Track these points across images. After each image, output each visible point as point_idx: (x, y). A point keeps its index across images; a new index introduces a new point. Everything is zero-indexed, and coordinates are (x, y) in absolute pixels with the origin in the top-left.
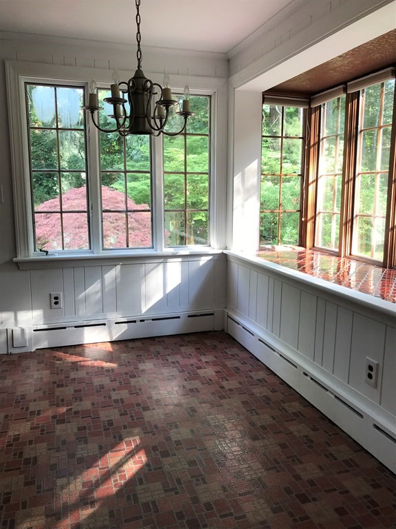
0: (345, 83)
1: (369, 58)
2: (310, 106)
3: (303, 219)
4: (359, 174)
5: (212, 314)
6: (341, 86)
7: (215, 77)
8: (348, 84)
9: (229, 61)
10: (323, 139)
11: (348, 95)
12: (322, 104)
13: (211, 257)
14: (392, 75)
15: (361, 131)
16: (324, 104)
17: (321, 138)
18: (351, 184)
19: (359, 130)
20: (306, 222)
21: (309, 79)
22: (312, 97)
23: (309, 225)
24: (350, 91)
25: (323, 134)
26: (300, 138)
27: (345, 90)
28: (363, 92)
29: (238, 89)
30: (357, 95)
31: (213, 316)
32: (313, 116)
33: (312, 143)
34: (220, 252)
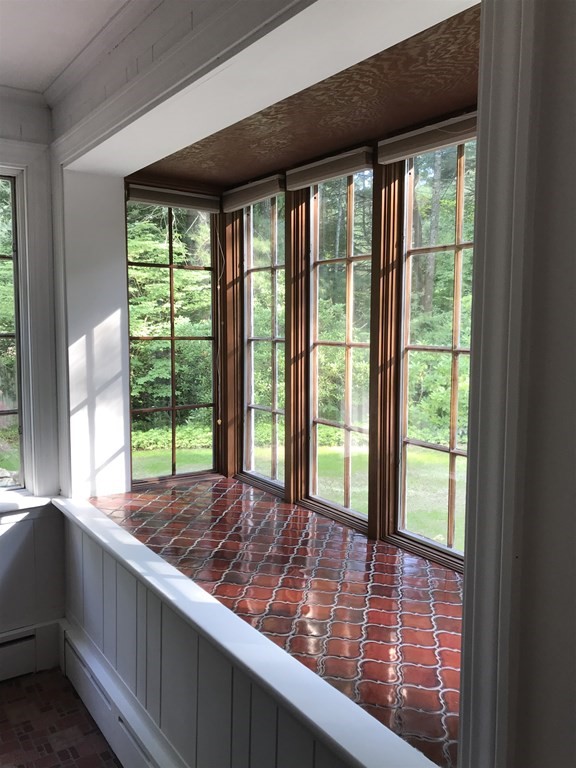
0: (282, 171)
1: (322, 122)
2: (221, 210)
3: (219, 422)
4: (315, 345)
5: (31, 637)
6: (275, 177)
7: (21, 140)
8: (288, 173)
9: (49, 109)
10: (249, 272)
11: (288, 195)
12: (244, 207)
13: (26, 514)
14: (367, 163)
15: (315, 264)
16: (249, 208)
17: (245, 270)
18: (301, 363)
19: (312, 262)
20: (225, 425)
21: (212, 158)
22: (225, 194)
23: (231, 433)
24: (293, 188)
25: (249, 263)
26: (206, 269)
27: (283, 184)
28: (316, 191)
29: (69, 167)
30: (304, 196)
31: (32, 641)
32: (229, 229)
33: (229, 279)
34: (44, 501)
